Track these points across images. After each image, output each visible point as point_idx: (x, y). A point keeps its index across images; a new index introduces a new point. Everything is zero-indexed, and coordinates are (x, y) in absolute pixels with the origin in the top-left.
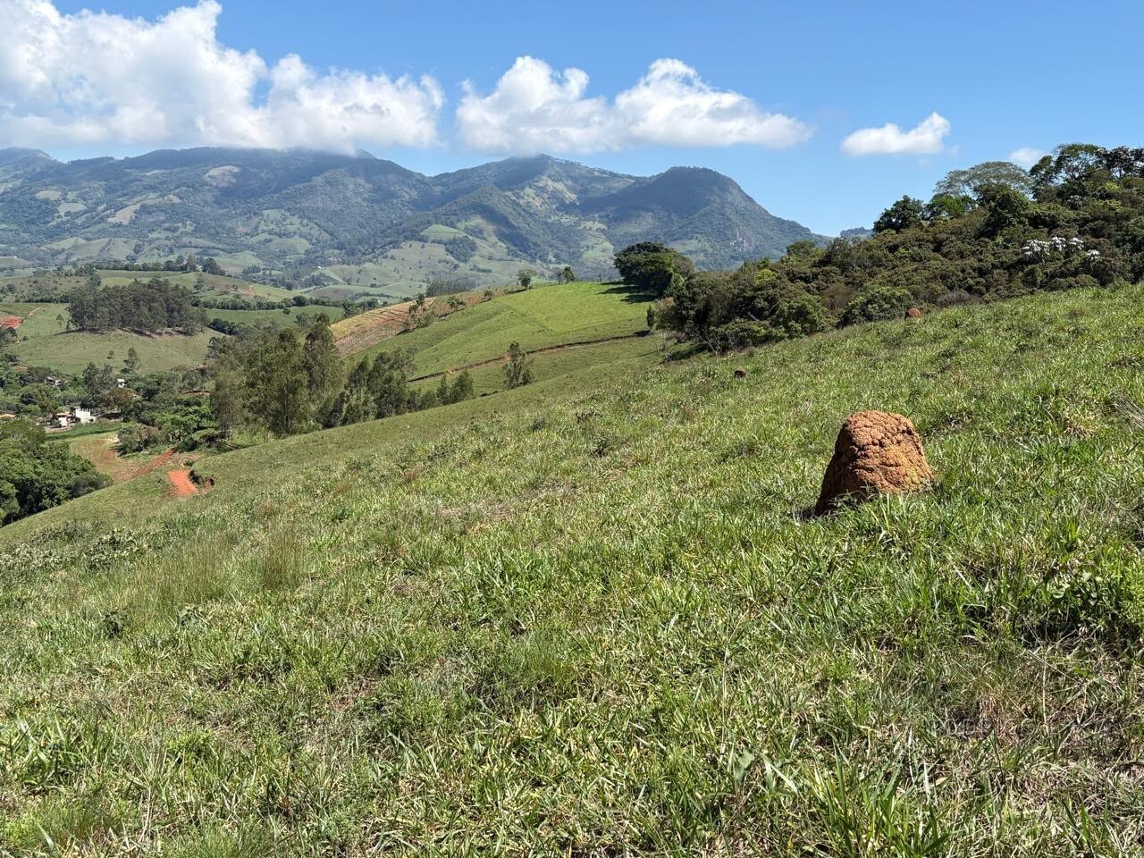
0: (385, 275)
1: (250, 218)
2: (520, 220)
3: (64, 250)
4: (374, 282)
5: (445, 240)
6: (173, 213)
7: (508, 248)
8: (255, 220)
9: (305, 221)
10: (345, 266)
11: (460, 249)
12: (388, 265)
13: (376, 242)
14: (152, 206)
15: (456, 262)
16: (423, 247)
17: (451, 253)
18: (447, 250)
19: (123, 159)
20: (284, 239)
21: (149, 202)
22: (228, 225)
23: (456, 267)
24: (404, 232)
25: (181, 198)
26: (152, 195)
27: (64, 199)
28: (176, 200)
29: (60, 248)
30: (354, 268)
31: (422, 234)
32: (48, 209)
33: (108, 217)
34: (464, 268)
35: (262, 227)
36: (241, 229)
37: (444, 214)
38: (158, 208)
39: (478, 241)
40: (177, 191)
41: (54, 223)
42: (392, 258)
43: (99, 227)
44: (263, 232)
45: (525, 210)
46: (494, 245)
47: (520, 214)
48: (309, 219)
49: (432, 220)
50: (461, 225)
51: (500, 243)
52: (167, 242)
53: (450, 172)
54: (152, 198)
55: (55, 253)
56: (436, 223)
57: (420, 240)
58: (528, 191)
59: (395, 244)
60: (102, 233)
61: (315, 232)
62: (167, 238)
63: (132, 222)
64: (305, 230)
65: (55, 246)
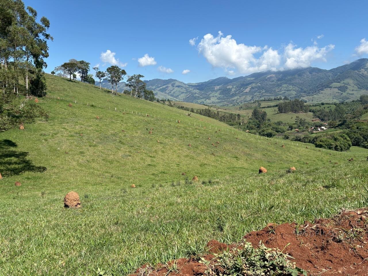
0: (320, 98)
1: (279, 87)
2: (361, 78)
3: (235, 99)
4: (317, 100)
5: (338, 87)
6: (259, 88)
7: (358, 87)
8: (280, 87)
9: (294, 86)
10: (309, 97)
11: (343, 89)
12: (321, 95)
13: (315, 90)
14: (254, 87)
15: (342, 92)
16: (331, 89)
17: (340, 90)
18: (338, 89)
19: (245, 76)
20: (289, 92)
21: (253, 86)
22: (273, 89)
23: (342, 94)
24: (324, 86)
25: (261, 84)
26: (254, 84)
27: (233, 88)
28: (260, 85)
29: (234, 99)
30: (311, 97)
31: (330, 86)
32: (230, 90)
33: (244, 91)
34: (344, 94)
35: (282, 89)
36: (277, 90)
37: (336, 80)
38: (256, 87)
39: (348, 86)
40: (260, 82)
41: (231, 93)
42: (322, 93)
43: (242, 93)
44: (283, 90)
45: (362, 75)
46: (353, 87)
47: (360, 77)
48: (295, 86)
49: (333, 82)
50: (342, 82)
51: (355, 86)
52: (260, 95)
53: (335, 68)
54: (254, 85)
55: (233, 100)
56: (334, 82)
57: (329, 88)
58: (362, 70)
59: (322, 90)
60: (243, 95)
61: (297, 89)
62: (259, 94)
63: (249, 91)
64: (294, 89)
65: (233, 99)
